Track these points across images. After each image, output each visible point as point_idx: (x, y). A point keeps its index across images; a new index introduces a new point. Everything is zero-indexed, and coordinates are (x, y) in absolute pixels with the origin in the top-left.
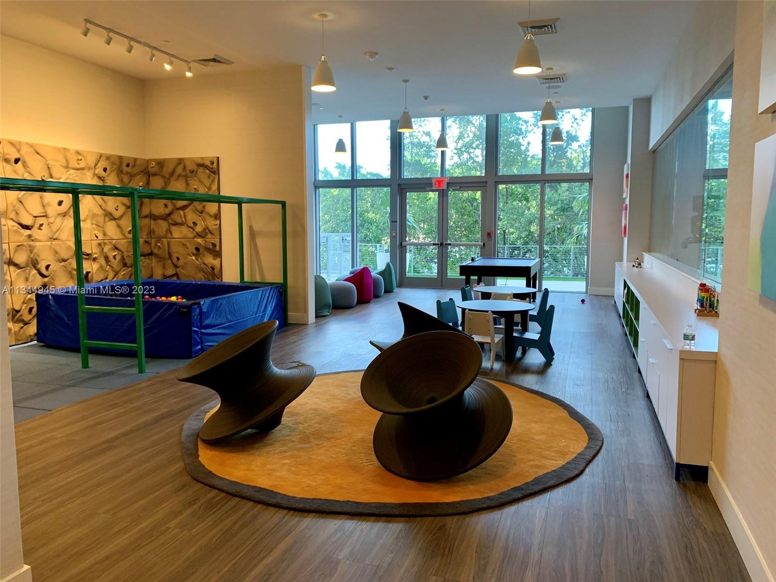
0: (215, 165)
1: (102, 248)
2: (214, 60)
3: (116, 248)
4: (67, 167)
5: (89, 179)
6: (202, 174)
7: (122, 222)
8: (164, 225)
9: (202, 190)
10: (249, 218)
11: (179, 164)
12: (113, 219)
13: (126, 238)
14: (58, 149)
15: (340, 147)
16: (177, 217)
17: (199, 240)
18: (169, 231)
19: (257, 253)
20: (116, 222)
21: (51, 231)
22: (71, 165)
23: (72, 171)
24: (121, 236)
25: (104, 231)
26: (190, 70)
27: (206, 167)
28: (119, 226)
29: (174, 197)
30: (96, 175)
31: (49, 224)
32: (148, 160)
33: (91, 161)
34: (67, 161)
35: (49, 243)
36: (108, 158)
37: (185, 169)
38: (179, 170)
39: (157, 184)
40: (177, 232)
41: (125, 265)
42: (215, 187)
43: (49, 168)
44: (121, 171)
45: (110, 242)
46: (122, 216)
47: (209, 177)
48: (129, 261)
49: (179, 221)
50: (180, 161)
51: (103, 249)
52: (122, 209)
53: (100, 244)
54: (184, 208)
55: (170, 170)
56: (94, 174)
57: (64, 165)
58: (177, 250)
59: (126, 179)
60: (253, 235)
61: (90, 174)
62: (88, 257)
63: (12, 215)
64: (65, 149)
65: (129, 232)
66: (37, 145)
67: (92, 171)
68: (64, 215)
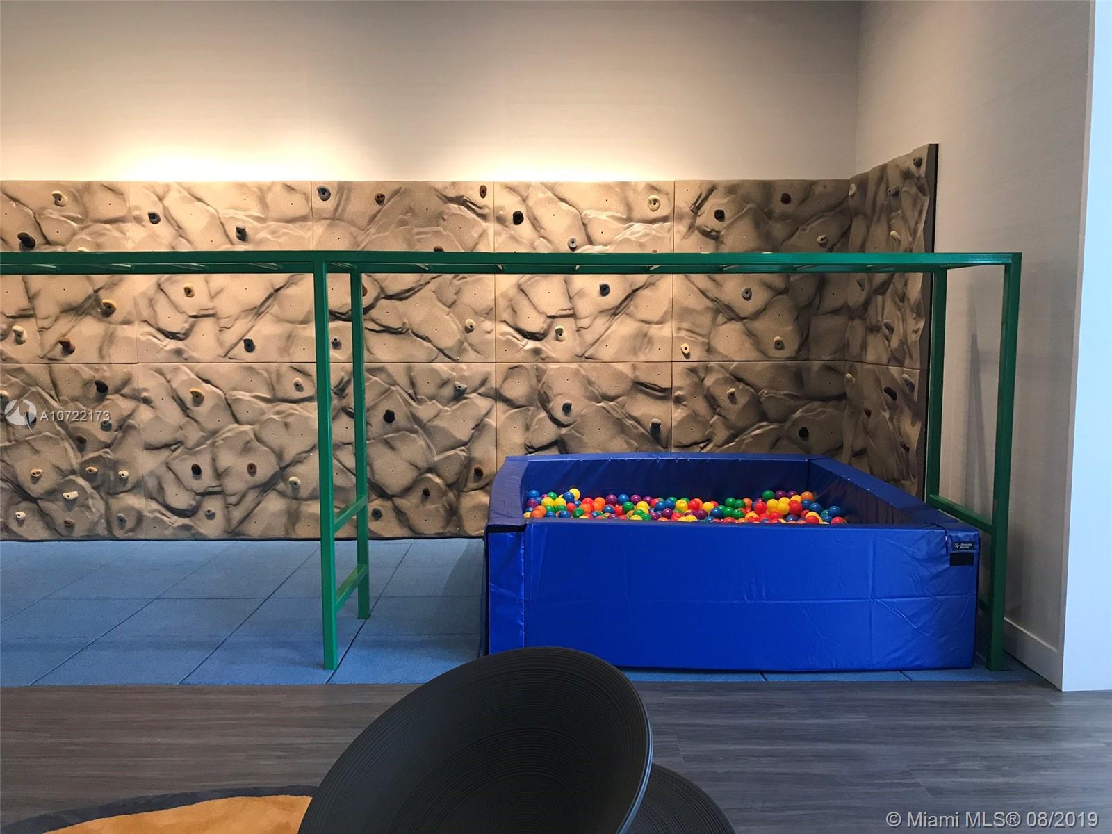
1: (699, 377)
3: (740, 380)
4: (627, 219)
5: (677, 238)
7: (759, 325)
9: (905, 243)
11: (881, 180)
12: (737, 317)
13: (769, 359)
14: (607, 188)
16: (872, 313)
18: (864, 345)
20: (744, 324)
21: (582, 343)
22: (637, 214)
23: (638, 227)
24: (754, 355)
25: (708, 344)
27: (912, 177)
28: (750, 334)
30: (699, 229)
31: (577, 331)
33: (684, 201)
34: (629, 207)
35: (574, 366)
36: (732, 189)
41: (763, 417)
43: (584, 225)
44: (769, 215)
45: (722, 367)
46: (756, 315)
48: (772, 409)
49: (876, 321)
50: (882, 174)
51: (703, 380)
52: (760, 297)
53: (693, 371)
54: (882, 291)
55: (872, 197)
56: (691, 227)
57: (619, 215)
58: (868, 392)
61: (681, 228)
62: (663, 394)
63: (506, 315)
64: (624, 185)
65: (779, 346)
66: (561, 184)
67: (687, 221)
68: (615, 312)
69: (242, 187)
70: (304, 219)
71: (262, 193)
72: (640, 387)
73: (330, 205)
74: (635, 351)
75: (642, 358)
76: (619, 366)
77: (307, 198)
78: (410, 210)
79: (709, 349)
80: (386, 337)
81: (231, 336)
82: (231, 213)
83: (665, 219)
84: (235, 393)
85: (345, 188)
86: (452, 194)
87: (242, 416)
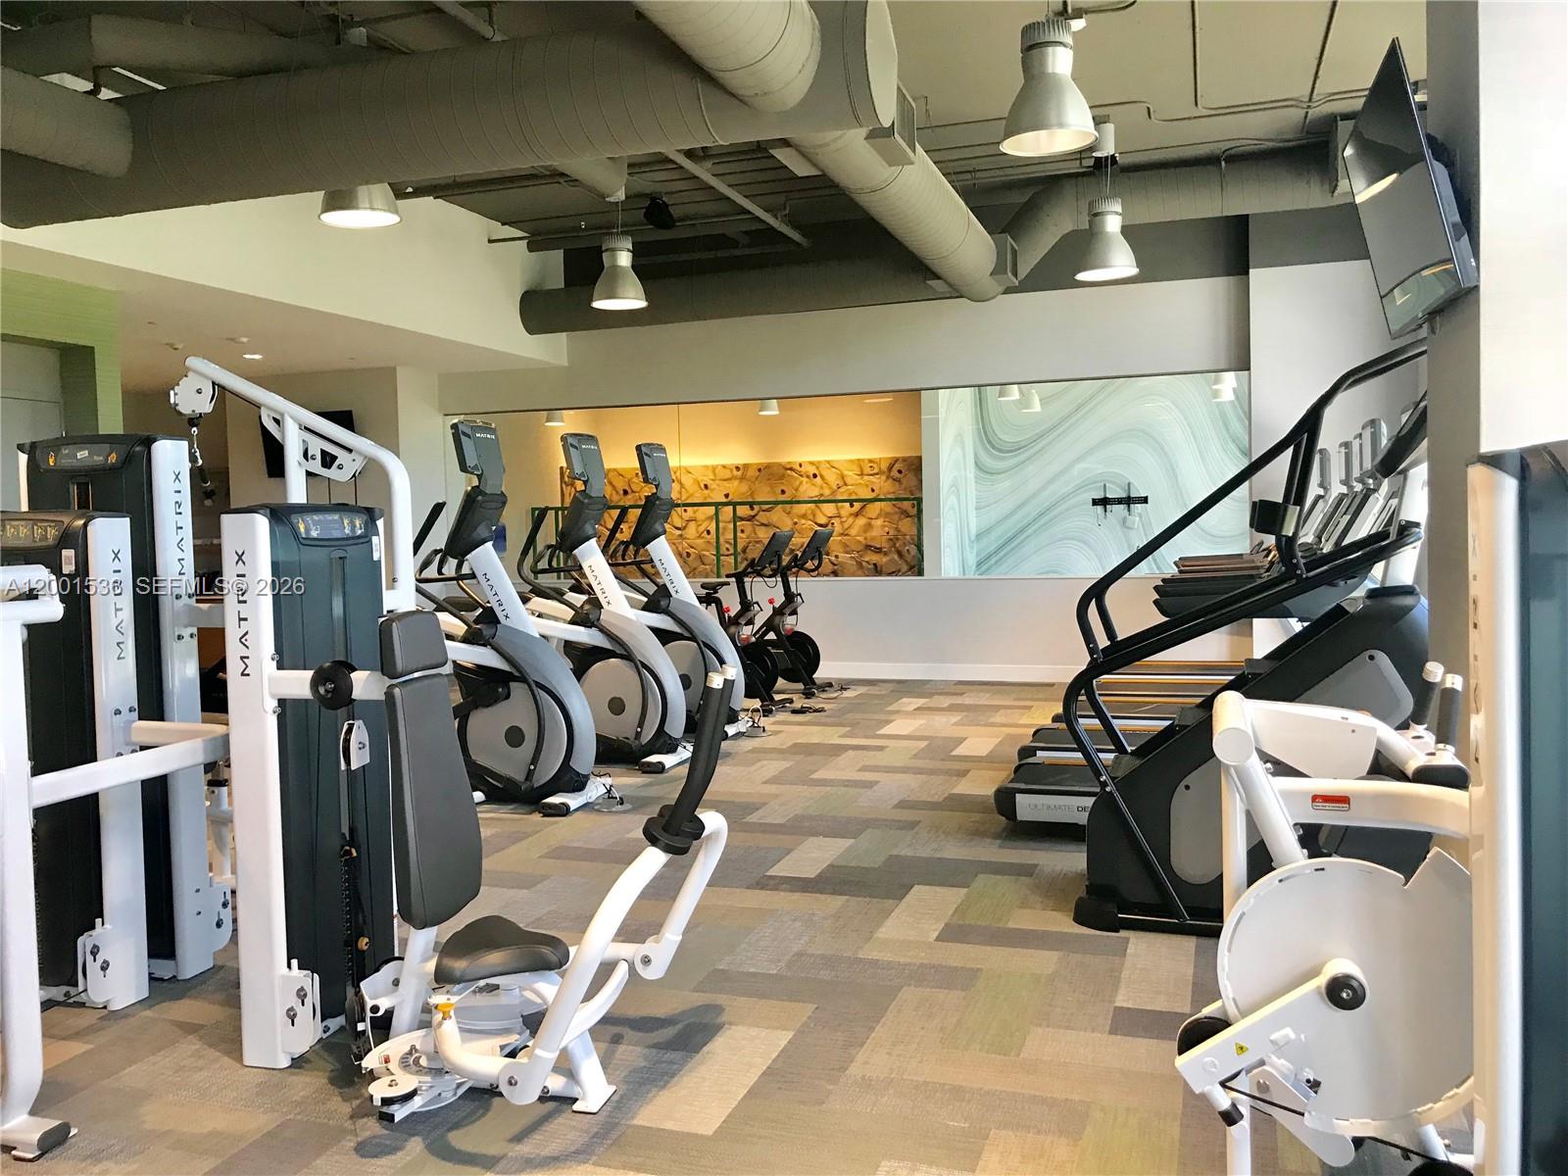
1: (893, 543)
14: (852, 461)
20: (912, 519)
21: (843, 528)
22: (865, 472)
23: (866, 477)
25: (897, 528)
30: (891, 479)
31: (841, 523)
33: (884, 466)
34: (862, 470)
35: (840, 538)
36: (905, 460)
43: (843, 477)
45: (903, 538)
51: (895, 544)
53: (891, 540)
61: (884, 478)
62: (878, 550)
63: (811, 517)
66: (833, 461)
67: (887, 474)
69: (706, 467)
70: (730, 479)
71: (714, 469)
72: (868, 547)
73: (739, 473)
74: (865, 532)
75: (868, 534)
76: (858, 538)
77: (732, 471)
78: (772, 474)
80: (763, 527)
81: (701, 529)
82: (702, 478)
83: (877, 474)
84: (705, 553)
85: (746, 466)
86: (788, 467)
87: (706, 562)
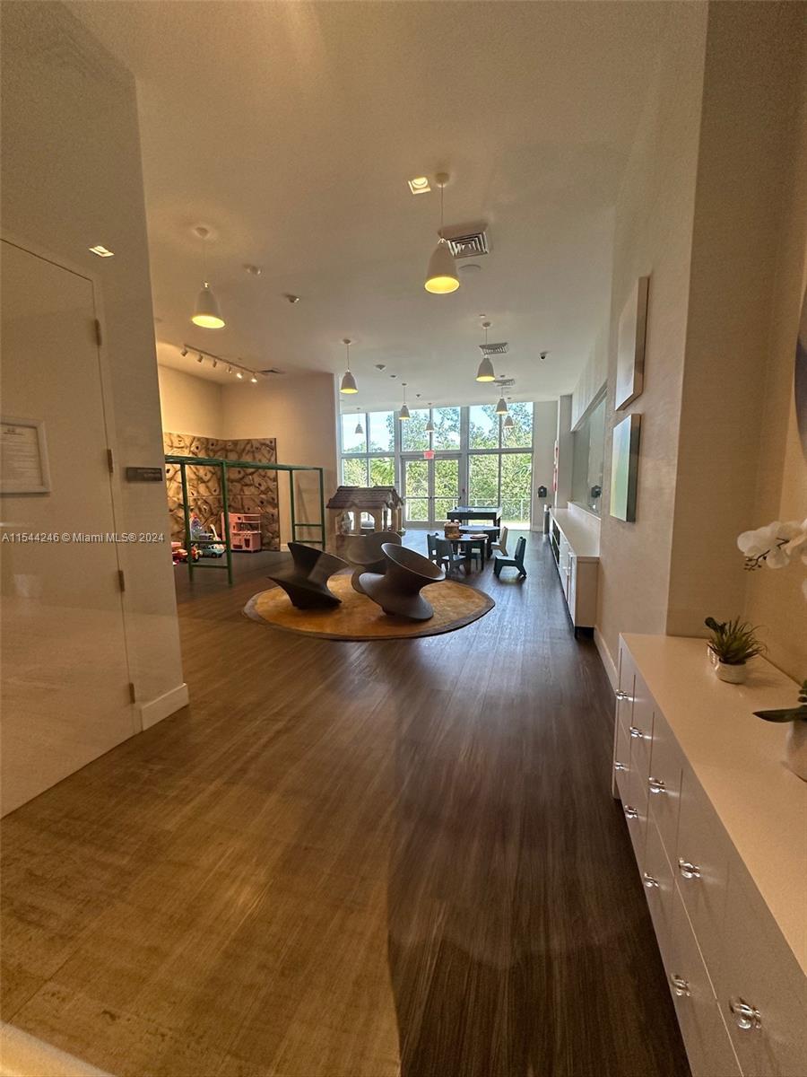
0: (273, 444)
2: (272, 371)
3: (206, 503)
4: (172, 446)
5: (186, 454)
6: (265, 450)
7: (210, 484)
8: (238, 486)
9: (265, 462)
10: (297, 480)
11: (248, 443)
12: (204, 482)
13: (212, 495)
15: (359, 430)
16: (247, 480)
17: (263, 496)
18: (242, 490)
19: (303, 505)
22: (174, 445)
24: (209, 494)
25: (197, 490)
26: (255, 378)
27: (267, 446)
28: (207, 487)
29: (245, 466)
30: (192, 451)
32: (226, 441)
33: (188, 442)
36: (199, 439)
37: (252, 447)
38: (248, 447)
39: (233, 457)
40: (247, 491)
41: (212, 514)
42: (273, 459)
44: (208, 449)
45: (201, 498)
46: (208, 481)
47: (269, 451)
48: (215, 511)
49: (249, 483)
50: (249, 441)
51: (197, 503)
52: (209, 475)
53: (195, 500)
54: (252, 474)
55: (242, 447)
56: (190, 451)
58: (247, 503)
59: (211, 454)
60: (300, 492)
64: (170, 434)
65: (215, 491)
67: (189, 448)
68: (171, 479)
79: (198, 492)
